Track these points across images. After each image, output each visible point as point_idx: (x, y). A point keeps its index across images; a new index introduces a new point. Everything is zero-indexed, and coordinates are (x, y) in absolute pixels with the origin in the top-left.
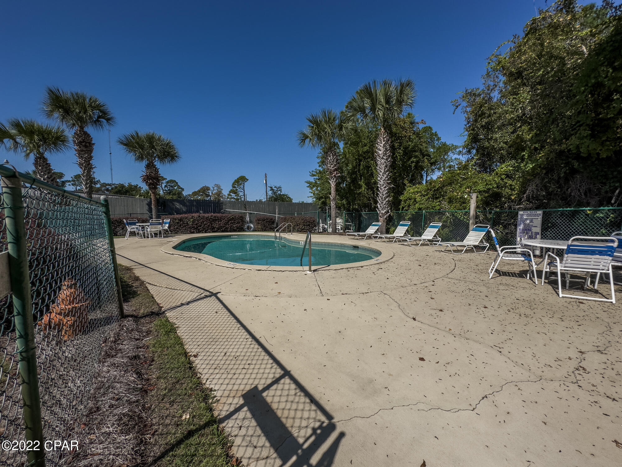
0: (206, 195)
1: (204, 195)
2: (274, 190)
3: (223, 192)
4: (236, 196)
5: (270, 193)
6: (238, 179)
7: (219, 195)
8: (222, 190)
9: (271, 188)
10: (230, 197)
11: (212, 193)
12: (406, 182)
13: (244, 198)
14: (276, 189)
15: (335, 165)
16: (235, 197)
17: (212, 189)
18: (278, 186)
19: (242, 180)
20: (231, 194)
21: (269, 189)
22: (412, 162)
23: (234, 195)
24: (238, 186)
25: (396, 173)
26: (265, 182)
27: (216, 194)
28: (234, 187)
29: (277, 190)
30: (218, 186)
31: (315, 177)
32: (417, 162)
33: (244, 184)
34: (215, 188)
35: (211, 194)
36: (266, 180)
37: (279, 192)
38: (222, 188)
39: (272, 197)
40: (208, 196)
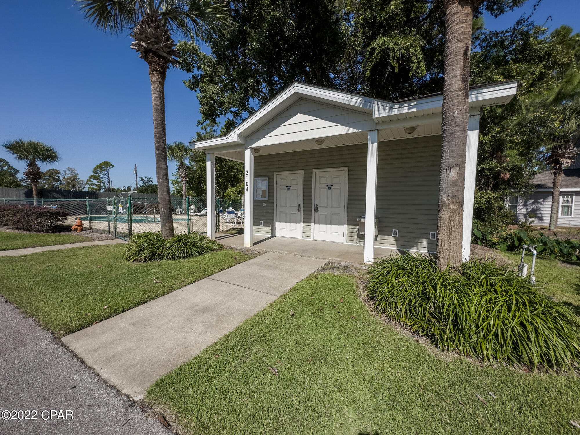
0: (55, 179)
1: (52, 179)
2: (145, 180)
3: (79, 176)
4: (98, 182)
5: (140, 183)
6: (101, 164)
7: (74, 180)
8: (78, 174)
9: (141, 178)
10: (90, 183)
11: (64, 178)
12: (229, 185)
13: (109, 185)
14: (146, 179)
15: (185, 174)
16: (97, 184)
17: (62, 172)
18: (149, 177)
19: (106, 166)
20: (92, 180)
21: (139, 179)
22: (232, 175)
23: (96, 181)
24: (101, 172)
25: (224, 180)
26: (135, 172)
27: (70, 178)
28: (95, 172)
29: (148, 181)
30: (72, 170)
31: (177, 177)
32: (235, 175)
33: (108, 170)
34: (68, 172)
35: (61, 178)
36: (136, 171)
37: (150, 183)
38: (77, 172)
39: (143, 187)
40: (58, 180)
